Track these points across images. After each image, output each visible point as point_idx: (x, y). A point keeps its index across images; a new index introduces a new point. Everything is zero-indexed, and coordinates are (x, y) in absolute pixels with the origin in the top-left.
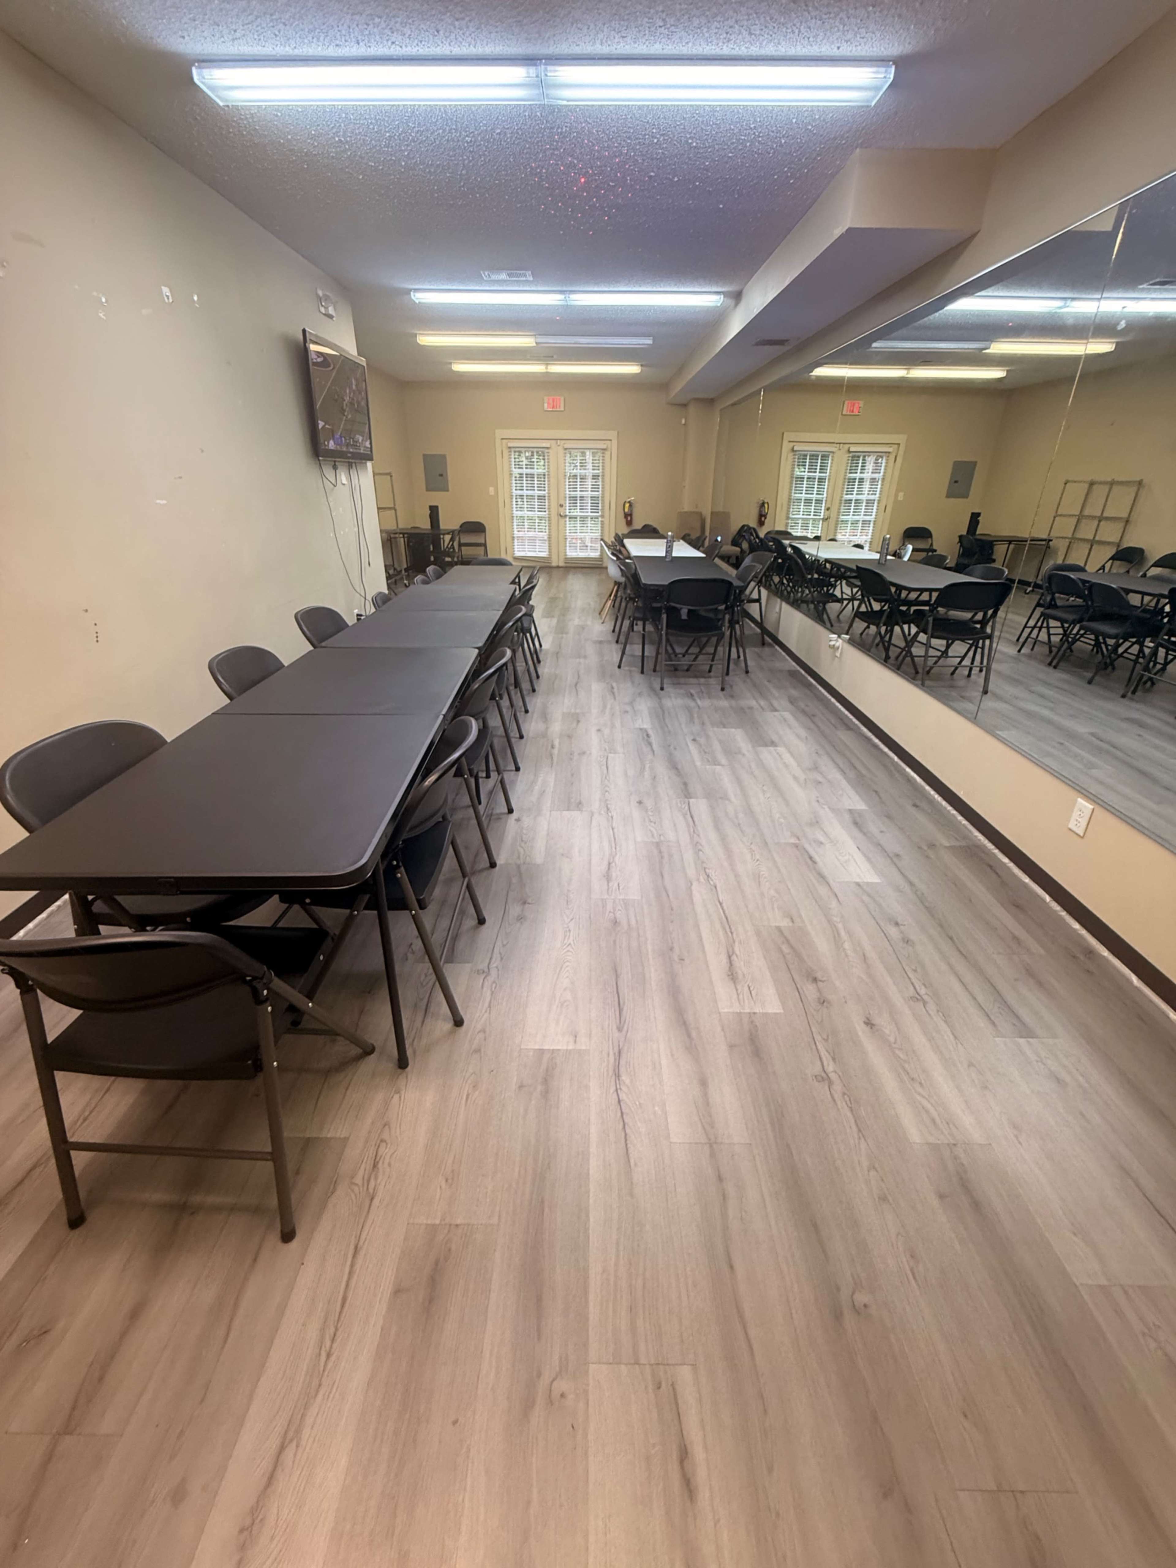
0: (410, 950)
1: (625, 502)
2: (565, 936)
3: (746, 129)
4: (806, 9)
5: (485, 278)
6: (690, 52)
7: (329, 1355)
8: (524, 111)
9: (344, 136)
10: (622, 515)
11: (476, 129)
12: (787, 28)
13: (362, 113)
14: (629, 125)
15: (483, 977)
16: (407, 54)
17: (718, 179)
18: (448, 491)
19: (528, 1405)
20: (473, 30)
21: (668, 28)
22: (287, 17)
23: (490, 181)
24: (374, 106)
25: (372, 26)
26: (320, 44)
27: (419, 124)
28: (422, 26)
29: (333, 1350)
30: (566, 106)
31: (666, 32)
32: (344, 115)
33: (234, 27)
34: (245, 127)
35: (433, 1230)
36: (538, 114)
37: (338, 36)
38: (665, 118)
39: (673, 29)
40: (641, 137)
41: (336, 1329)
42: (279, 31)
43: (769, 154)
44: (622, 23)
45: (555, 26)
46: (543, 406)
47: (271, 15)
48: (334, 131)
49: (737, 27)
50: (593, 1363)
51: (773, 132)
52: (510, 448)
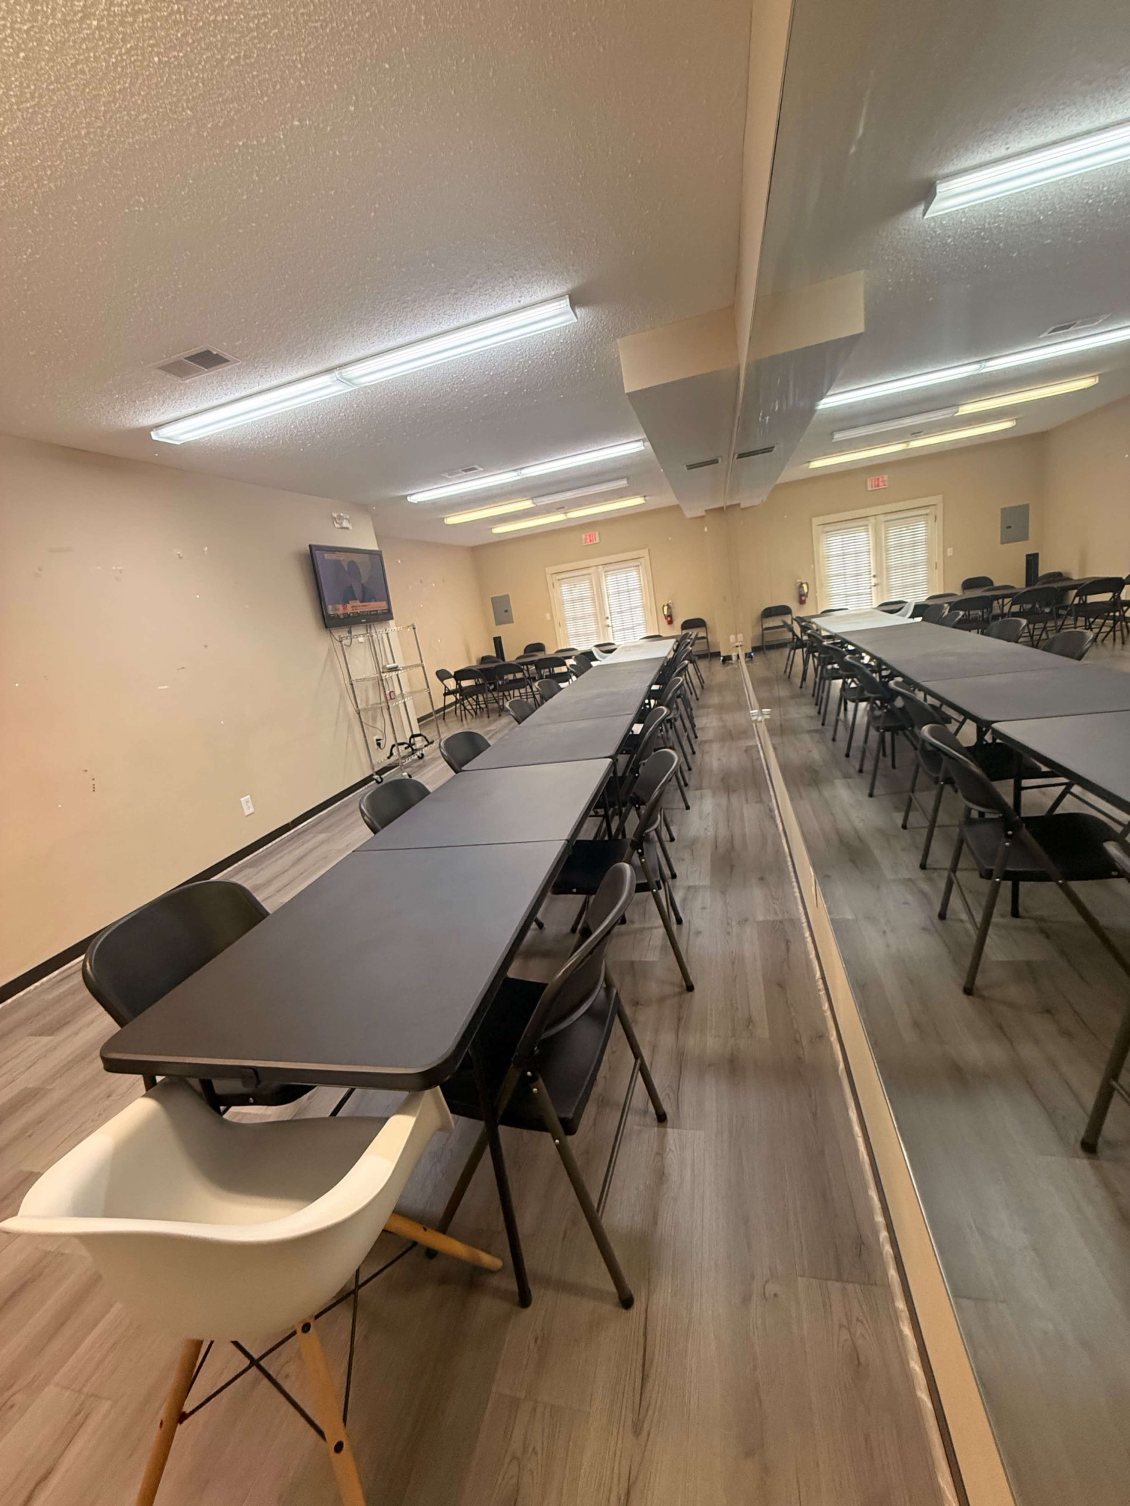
1: (664, 606)
10: (664, 617)
18: (512, 622)
52: (559, 580)
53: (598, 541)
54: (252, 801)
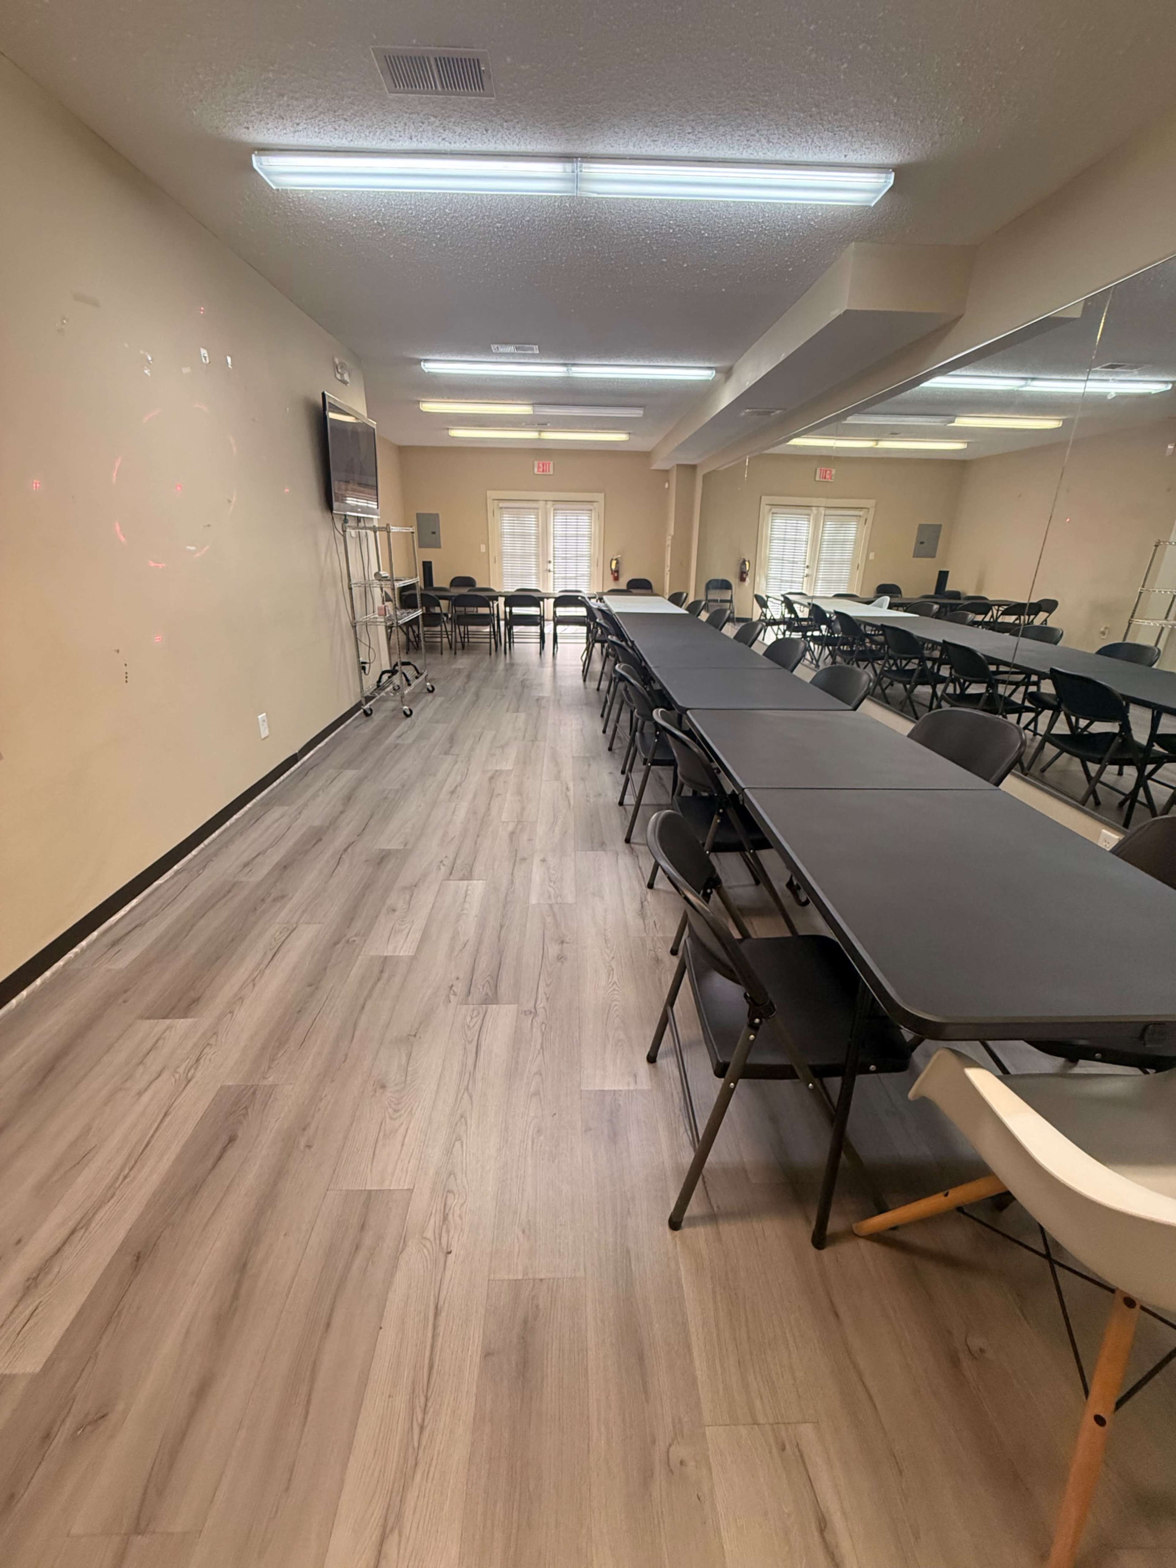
0: (452, 992)
1: (612, 560)
2: (609, 975)
3: (755, 223)
4: (820, 122)
5: (494, 351)
6: (713, 156)
7: (422, 1428)
8: (555, 202)
9: (383, 219)
10: (610, 572)
11: (507, 216)
12: (802, 138)
13: (404, 199)
14: (649, 216)
15: (531, 1018)
16: (454, 149)
17: (724, 265)
18: (440, 547)
19: (647, 1476)
20: (519, 130)
21: (696, 135)
22: (349, 114)
23: (513, 263)
24: (415, 193)
25: (427, 123)
26: (376, 138)
27: (455, 211)
28: (473, 125)
29: (426, 1423)
30: (594, 198)
31: (694, 138)
32: (386, 201)
33: (297, 121)
34: (291, 209)
35: (516, 1285)
36: (567, 205)
37: (394, 132)
38: (682, 211)
39: (700, 135)
40: (658, 227)
41: (427, 1400)
42: (339, 126)
43: (773, 244)
44: (655, 129)
45: (594, 130)
46: (534, 470)
47: (335, 112)
48: (374, 215)
49: (757, 135)
50: (708, 1426)
51: (779, 226)
52: (501, 508)
53: (551, 472)
54: (268, 721)
